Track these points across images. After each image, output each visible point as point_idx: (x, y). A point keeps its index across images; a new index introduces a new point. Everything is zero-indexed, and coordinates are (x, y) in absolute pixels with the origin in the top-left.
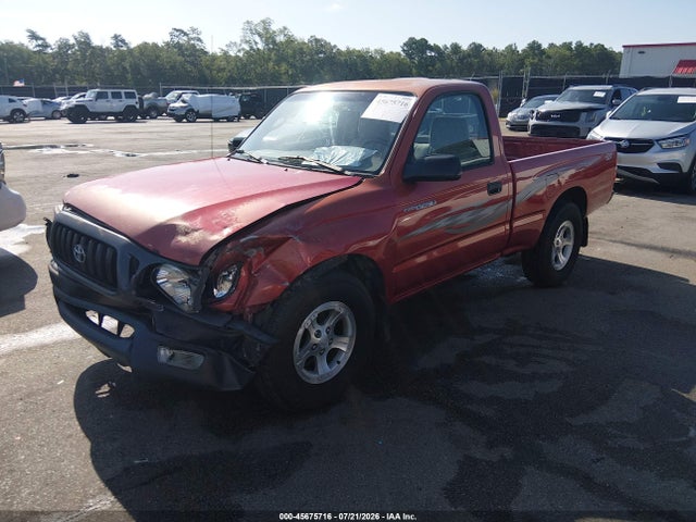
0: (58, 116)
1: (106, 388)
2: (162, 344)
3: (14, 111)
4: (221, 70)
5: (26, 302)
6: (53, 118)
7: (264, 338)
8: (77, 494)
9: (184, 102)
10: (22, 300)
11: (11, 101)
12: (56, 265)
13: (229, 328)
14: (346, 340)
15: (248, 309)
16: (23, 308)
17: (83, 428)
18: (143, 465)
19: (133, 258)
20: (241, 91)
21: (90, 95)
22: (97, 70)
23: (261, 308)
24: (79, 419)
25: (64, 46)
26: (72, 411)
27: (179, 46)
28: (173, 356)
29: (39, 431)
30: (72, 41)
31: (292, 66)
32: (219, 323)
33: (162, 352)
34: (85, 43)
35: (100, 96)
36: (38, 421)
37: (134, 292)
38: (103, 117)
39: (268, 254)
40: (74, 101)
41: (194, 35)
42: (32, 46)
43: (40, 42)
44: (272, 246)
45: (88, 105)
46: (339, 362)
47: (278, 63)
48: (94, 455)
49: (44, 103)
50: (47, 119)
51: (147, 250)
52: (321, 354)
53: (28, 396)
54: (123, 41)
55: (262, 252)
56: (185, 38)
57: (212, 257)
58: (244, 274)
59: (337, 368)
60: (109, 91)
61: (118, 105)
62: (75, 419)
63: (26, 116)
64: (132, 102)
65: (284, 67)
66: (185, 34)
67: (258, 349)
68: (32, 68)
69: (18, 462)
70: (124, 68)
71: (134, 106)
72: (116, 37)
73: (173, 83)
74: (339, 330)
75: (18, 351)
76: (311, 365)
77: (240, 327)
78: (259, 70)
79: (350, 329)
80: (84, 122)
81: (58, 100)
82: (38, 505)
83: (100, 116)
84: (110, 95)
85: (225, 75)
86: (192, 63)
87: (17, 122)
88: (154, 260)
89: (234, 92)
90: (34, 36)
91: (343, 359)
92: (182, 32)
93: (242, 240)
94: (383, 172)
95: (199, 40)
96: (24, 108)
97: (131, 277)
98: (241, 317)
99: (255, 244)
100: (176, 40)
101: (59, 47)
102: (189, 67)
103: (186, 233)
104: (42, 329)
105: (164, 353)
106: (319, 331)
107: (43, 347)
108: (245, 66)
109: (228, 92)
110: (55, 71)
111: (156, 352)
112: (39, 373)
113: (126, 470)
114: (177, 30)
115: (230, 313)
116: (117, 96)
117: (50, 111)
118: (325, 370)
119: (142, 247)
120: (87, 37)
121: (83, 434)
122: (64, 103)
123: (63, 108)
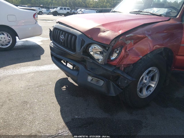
0: (50, 14)
1: (64, 87)
2: (89, 75)
3: (40, 12)
4: (91, 4)
5: (41, 58)
6: (49, 14)
7: (129, 78)
8: (55, 127)
9: (82, 11)
10: (40, 57)
11: (39, 9)
12: (52, 44)
13: (114, 72)
14: (155, 82)
15: (122, 66)
16: (40, 59)
17: (57, 100)
18: (79, 118)
19: (83, 39)
20: (96, 10)
21: (59, 8)
22: (60, 3)
23: (128, 66)
24: (56, 97)
26: (54, 94)
28: (92, 80)
29: (43, 99)
31: (110, 4)
32: (111, 69)
33: (89, 77)
35: (61, 9)
36: (43, 95)
37: (82, 53)
38: (61, 15)
39: (135, 44)
40: (55, 10)
44: (137, 40)
45: (58, 11)
46: (150, 91)
47: (107, 3)
48: (62, 111)
49: (47, 10)
50: (47, 14)
51: (88, 37)
52: (145, 87)
53: (40, 86)
55: (132, 43)
57: (113, 42)
58: (123, 51)
59: (149, 93)
60: (63, 8)
61: (65, 12)
62: (55, 97)
63: (42, 13)
64: (69, 11)
65: (108, 4)
67: (126, 82)
68: (45, 2)
69: (35, 110)
70: (67, 3)
71: (69, 12)
73: (79, 7)
74: (152, 79)
75: (38, 72)
76: (141, 91)
77: (119, 72)
78: (101, 5)
79: (157, 79)
80: (56, 16)
81: (51, 10)
82: (42, 129)
83: (60, 14)
84: (63, 9)
85: (92, 6)
86: (84, 2)
87: (40, 15)
88: (91, 41)
89: (95, 10)
91: (152, 90)
93: (127, 36)
94: (178, 17)
96: (42, 11)
97: (81, 47)
98: (119, 68)
99: (131, 38)
103: (104, 32)
104: (45, 66)
105: (90, 78)
106: (146, 78)
107: (45, 71)
108: (98, 3)
109: (93, 10)
110: (50, 3)
111: (87, 77)
112: (44, 79)
113: (73, 119)
115: (115, 66)
116: (65, 9)
117: (48, 12)
118: (145, 93)
119: (86, 36)
121: (57, 103)
122: (52, 10)
123: (51, 11)
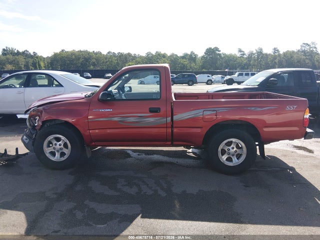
3: (208, 80)
11: (208, 76)
14: (67, 150)
25: (251, 54)
27: (304, 52)
30: (255, 52)
34: (260, 53)
35: (240, 75)
41: (313, 46)
42: (238, 55)
43: (242, 53)
54: (278, 50)
56: (308, 47)
63: (212, 82)
66: (309, 45)
72: (275, 49)
79: (69, 147)
84: (244, 74)
86: (310, 59)
87: (209, 85)
90: (240, 51)
92: (307, 44)
95: (315, 48)
96: (212, 79)
100: (303, 49)
101: (249, 55)
102: (307, 61)
106: (56, 144)
114: (305, 44)
120: (261, 49)
